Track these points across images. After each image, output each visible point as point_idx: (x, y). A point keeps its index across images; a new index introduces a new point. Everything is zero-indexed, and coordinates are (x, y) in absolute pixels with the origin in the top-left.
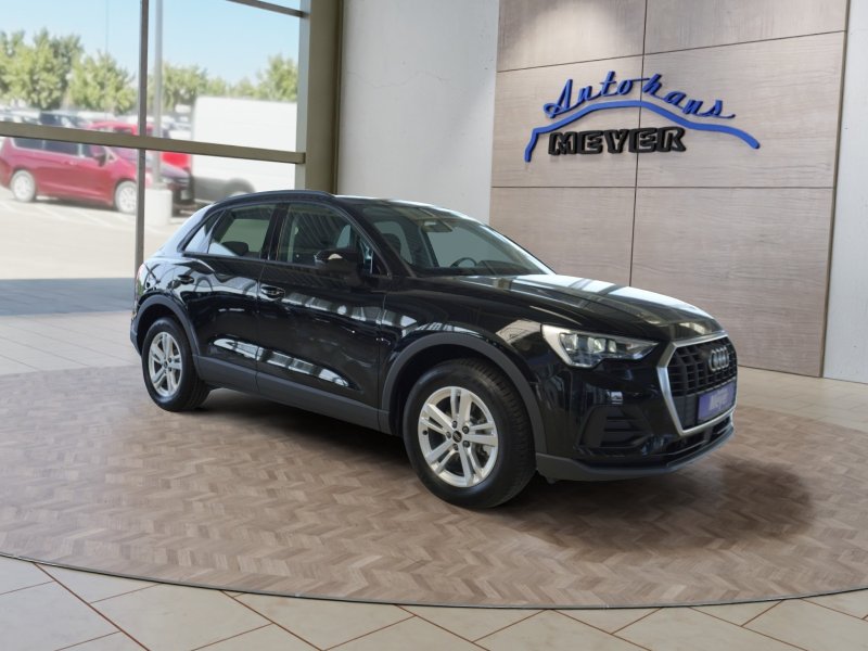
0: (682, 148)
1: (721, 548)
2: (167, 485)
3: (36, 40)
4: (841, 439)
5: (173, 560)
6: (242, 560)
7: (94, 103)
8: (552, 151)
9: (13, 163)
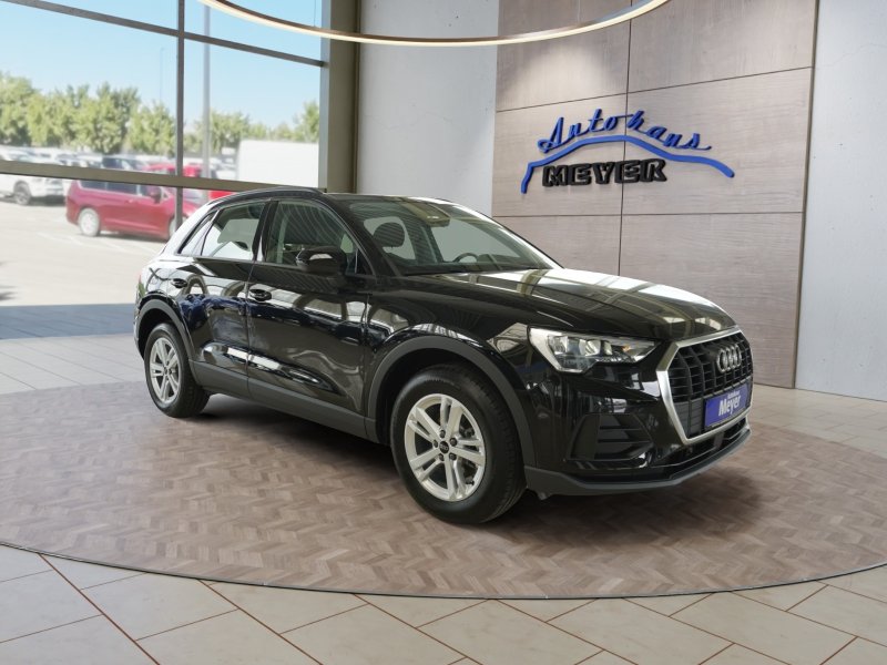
0: (663, 179)
1: (665, 544)
2: (170, 486)
3: (99, 94)
4: (800, 445)
5: (161, 551)
6: (222, 553)
7: (149, 146)
8: (546, 183)
9: (79, 201)
